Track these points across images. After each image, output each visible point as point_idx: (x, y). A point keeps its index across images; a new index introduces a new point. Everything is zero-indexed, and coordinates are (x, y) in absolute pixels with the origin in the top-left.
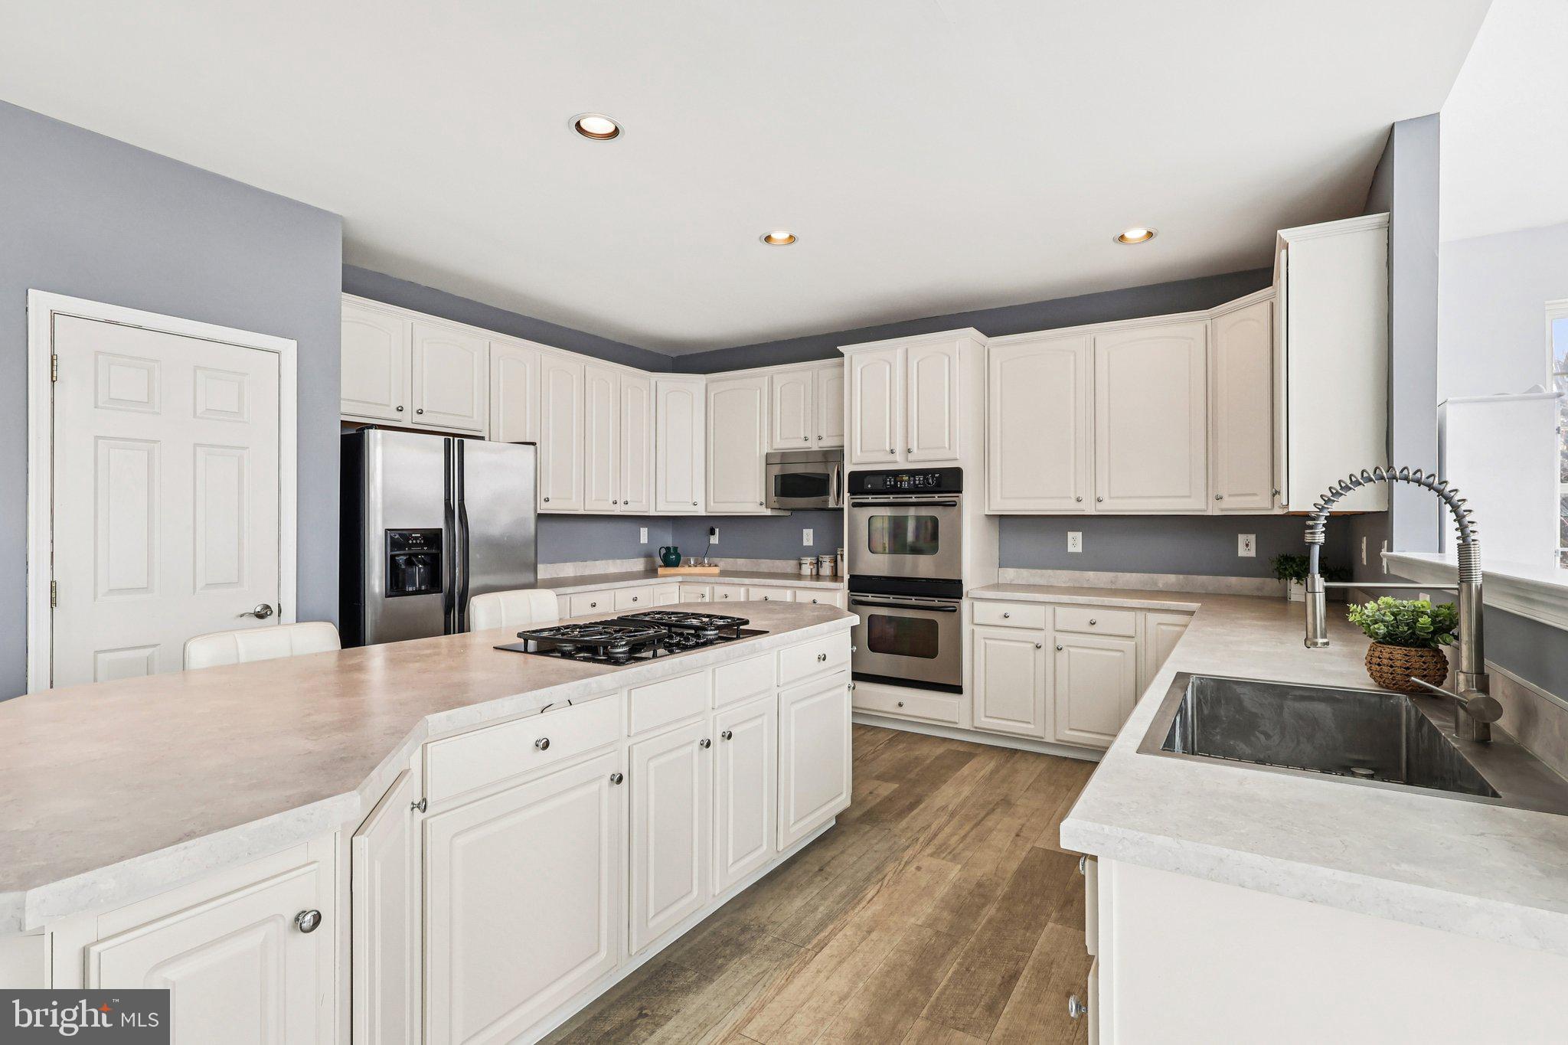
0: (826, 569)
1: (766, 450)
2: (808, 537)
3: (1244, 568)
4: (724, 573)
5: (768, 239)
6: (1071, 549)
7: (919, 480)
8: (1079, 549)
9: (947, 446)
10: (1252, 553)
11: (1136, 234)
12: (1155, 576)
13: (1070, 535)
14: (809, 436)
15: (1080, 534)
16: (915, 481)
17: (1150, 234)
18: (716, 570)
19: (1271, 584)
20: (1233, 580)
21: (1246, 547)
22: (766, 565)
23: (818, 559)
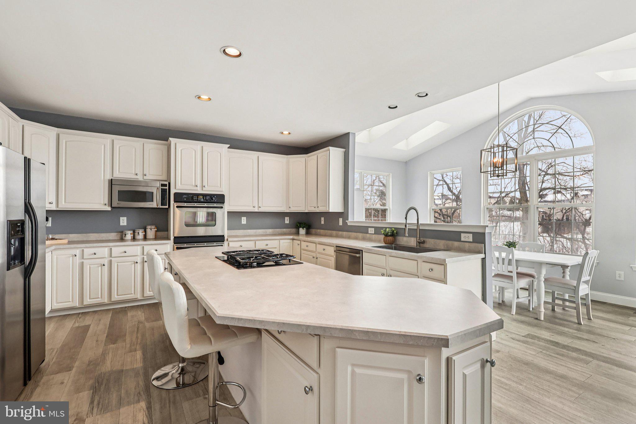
0: (141, 235)
1: (109, 177)
2: (123, 221)
3: (287, 226)
4: (70, 243)
5: (199, 97)
6: (243, 223)
7: (208, 198)
8: (245, 223)
9: (219, 186)
10: (288, 222)
11: (286, 132)
12: (266, 230)
13: (243, 218)
14: (139, 173)
15: (245, 218)
16: (206, 198)
17: (289, 133)
18: (66, 241)
19: (294, 230)
20: (285, 230)
21: (287, 220)
22: (93, 236)
23: (134, 232)
